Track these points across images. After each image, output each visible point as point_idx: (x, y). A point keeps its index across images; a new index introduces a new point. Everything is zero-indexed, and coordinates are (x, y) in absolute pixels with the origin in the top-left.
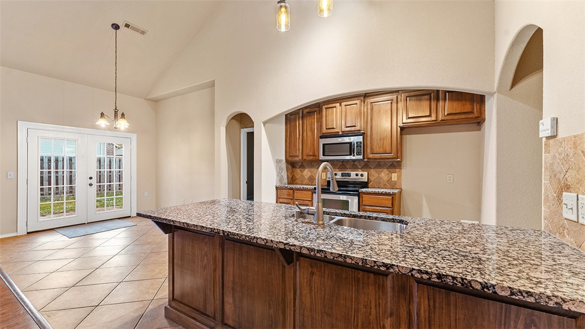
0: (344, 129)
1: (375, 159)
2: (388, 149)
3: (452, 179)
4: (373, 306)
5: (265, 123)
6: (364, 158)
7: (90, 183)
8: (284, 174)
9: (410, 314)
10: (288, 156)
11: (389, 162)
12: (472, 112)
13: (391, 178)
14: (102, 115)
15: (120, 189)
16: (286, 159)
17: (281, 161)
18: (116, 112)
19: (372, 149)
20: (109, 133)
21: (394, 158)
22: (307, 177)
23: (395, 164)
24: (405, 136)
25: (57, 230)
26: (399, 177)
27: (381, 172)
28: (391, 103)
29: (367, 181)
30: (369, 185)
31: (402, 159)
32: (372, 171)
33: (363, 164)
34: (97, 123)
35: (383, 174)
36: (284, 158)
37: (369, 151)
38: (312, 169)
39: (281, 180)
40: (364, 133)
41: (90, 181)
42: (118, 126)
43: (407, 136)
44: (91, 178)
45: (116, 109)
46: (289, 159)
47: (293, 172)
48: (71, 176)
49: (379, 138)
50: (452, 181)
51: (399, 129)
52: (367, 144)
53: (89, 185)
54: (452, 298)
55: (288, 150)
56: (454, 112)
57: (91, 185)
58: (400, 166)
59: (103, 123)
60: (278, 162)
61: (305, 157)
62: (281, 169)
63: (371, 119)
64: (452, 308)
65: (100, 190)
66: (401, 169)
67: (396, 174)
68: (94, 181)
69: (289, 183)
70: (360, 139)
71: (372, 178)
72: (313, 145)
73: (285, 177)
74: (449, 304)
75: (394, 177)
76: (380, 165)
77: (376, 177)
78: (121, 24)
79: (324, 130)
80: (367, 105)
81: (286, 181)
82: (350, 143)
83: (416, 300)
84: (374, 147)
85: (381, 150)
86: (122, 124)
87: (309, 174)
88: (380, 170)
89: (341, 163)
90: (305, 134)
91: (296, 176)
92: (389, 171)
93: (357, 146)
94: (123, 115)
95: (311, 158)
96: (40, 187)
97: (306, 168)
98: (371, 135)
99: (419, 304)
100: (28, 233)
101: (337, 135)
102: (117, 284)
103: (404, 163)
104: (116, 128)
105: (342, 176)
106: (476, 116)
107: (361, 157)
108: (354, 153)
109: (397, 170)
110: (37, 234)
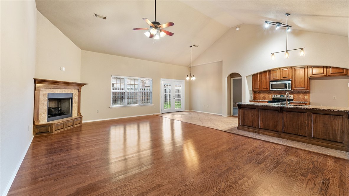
0: (282, 78)
1: (297, 90)
2: (303, 86)
3: (335, 98)
4: (303, 119)
5: (246, 77)
6: (291, 90)
8: (252, 95)
9: (311, 120)
10: (254, 88)
11: (304, 91)
12: (343, 73)
13: (305, 97)
16: (252, 90)
17: (251, 90)
19: (295, 86)
21: (306, 90)
22: (262, 97)
23: (307, 92)
24: (311, 81)
26: (309, 97)
27: (300, 95)
28: (305, 68)
29: (292, 98)
30: (294, 100)
31: (310, 90)
32: (295, 95)
33: (290, 92)
35: (300, 96)
36: (252, 89)
37: (294, 87)
38: (265, 94)
39: (251, 98)
40: (291, 80)
43: (313, 81)
45: (191, 74)
46: (254, 90)
47: (255, 95)
48: (169, 96)
49: (298, 82)
50: (335, 99)
51: (308, 79)
52: (293, 84)
54: (320, 116)
55: (254, 86)
56: (335, 72)
57: (174, 99)
58: (309, 93)
60: (250, 91)
61: (262, 89)
62: (251, 94)
63: (295, 75)
64: (320, 117)
65: (176, 101)
66: (310, 94)
67: (307, 96)
69: (253, 99)
70: (290, 82)
71: (295, 98)
72: (266, 84)
73: (252, 97)
74: (319, 117)
75: (306, 97)
76: (299, 92)
77: (297, 97)
78: (192, 45)
79: (272, 79)
80: (293, 69)
81: (252, 98)
82: (285, 84)
83: (312, 117)
84: (296, 85)
85: (300, 86)
87: (263, 96)
88: (299, 94)
89: (279, 91)
90: (262, 80)
91: (256, 97)
92: (304, 95)
93: (288, 85)
95: (265, 89)
96: (164, 99)
97: (261, 93)
98: (295, 81)
99: (313, 117)
101: (278, 81)
103: (311, 91)
105: (280, 96)
106: (345, 74)
107: (290, 89)
108: (287, 87)
109: (308, 94)
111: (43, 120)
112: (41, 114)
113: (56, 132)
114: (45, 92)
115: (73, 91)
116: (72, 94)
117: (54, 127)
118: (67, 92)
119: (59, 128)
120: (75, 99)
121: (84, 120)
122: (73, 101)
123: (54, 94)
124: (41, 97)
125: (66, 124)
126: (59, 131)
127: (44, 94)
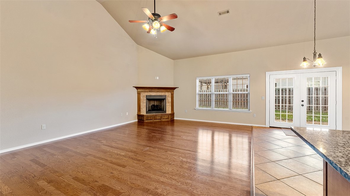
7: (302, 104)
14: (305, 59)
15: (325, 110)
18: (315, 55)
20: (309, 70)
25: (283, 129)
34: (301, 65)
41: (302, 103)
42: (317, 64)
44: (303, 101)
45: (315, 52)
48: (290, 100)
53: (302, 105)
57: (303, 105)
59: (305, 64)
65: (309, 110)
68: (305, 103)
86: (320, 62)
94: (320, 56)
96: (275, 104)
100: (270, 127)
102: (297, 174)
104: (314, 66)
110: (273, 129)
111: (144, 112)
112: (142, 108)
113: (146, 121)
114: (144, 95)
115: (166, 94)
116: (166, 96)
117: (145, 117)
118: (160, 95)
119: (149, 119)
120: (169, 99)
121: (176, 117)
122: (167, 101)
123: (151, 96)
124: (141, 98)
125: (155, 117)
126: (149, 121)
127: (144, 96)
